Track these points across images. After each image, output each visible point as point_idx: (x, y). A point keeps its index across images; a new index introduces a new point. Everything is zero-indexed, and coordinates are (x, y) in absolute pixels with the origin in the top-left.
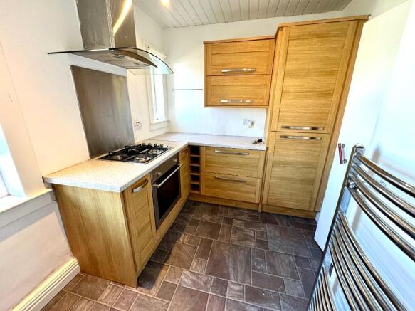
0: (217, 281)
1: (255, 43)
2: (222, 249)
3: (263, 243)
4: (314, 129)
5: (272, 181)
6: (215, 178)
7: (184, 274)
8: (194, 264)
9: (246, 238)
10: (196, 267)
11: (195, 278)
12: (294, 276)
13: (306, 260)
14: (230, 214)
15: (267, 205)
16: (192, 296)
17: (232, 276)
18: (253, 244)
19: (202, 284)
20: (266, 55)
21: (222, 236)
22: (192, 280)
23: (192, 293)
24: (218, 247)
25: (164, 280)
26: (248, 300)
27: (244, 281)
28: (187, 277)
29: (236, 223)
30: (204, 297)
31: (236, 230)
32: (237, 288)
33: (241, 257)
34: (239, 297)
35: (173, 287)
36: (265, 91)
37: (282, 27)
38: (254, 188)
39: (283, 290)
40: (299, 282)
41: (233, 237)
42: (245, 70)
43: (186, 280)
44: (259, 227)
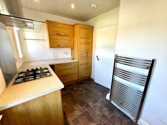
0: (86, 106)
1: (67, 26)
2: (79, 97)
3: (86, 89)
4: (87, 53)
5: (81, 70)
6: (62, 76)
7: (76, 113)
8: (75, 108)
9: (81, 91)
10: (77, 108)
11: (80, 111)
12: (98, 92)
13: (96, 87)
14: (71, 87)
15: (80, 78)
16: (84, 115)
17: (88, 102)
18: (84, 91)
19: (83, 110)
20: (71, 30)
21: (75, 95)
22: (79, 112)
23: (83, 114)
24: (77, 98)
25: (71, 120)
26: (95, 103)
27: (91, 100)
28: (77, 112)
29: (75, 89)
30: (87, 112)
31: (77, 90)
32: (91, 103)
33: (85, 96)
34: (93, 104)
35: (77, 119)
36: (72, 42)
37: (78, 24)
38: (75, 75)
39: (99, 96)
40: (99, 92)
41: (78, 93)
42: (62, 34)
43: (78, 113)
44: (81, 86)
